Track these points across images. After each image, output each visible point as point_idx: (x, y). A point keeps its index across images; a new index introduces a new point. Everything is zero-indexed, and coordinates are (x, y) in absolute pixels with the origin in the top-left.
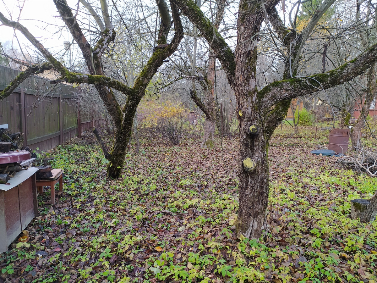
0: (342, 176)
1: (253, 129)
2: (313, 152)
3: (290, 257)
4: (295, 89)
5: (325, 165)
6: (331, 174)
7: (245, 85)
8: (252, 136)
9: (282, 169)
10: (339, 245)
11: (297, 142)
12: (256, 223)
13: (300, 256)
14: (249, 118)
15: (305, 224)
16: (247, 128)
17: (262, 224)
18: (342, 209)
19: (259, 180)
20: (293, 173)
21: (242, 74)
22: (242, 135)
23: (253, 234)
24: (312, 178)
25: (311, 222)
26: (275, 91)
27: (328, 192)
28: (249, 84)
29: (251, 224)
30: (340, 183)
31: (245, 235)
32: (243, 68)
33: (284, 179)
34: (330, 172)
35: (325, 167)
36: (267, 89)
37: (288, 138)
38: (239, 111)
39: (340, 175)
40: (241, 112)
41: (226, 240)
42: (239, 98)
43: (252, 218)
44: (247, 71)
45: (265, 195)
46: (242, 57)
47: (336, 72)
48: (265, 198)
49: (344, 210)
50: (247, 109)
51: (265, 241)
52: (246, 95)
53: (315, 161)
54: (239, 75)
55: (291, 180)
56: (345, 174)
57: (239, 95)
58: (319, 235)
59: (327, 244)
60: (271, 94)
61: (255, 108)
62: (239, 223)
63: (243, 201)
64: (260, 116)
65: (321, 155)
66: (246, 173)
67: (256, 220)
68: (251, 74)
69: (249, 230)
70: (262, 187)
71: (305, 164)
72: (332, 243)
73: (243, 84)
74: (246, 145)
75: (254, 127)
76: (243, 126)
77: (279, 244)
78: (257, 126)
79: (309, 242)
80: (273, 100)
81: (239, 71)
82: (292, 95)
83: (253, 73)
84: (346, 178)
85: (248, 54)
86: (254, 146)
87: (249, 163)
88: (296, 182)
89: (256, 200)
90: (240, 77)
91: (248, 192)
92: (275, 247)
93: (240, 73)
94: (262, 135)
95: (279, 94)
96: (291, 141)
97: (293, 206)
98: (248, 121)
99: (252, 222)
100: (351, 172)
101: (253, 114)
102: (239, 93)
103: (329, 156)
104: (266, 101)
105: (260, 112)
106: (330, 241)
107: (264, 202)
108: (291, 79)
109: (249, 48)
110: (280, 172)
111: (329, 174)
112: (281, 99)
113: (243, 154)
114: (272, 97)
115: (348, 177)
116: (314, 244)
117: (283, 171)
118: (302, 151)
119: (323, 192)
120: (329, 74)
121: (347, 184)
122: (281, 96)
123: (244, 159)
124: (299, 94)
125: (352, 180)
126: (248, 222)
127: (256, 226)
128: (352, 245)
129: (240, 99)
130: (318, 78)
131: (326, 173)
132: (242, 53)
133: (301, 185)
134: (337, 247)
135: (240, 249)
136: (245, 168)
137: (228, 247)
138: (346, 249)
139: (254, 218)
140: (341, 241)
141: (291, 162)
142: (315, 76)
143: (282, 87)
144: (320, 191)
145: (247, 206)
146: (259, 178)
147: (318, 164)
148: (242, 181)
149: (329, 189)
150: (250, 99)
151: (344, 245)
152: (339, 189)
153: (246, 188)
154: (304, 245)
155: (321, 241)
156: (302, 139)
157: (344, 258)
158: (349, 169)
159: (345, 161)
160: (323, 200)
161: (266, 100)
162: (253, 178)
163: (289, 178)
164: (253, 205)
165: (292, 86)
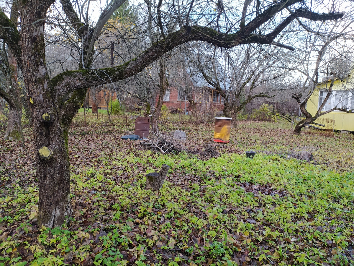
0: (143, 156)
1: (46, 117)
2: (123, 137)
3: (91, 235)
4: (87, 79)
5: (132, 147)
6: (135, 155)
7: (34, 71)
8: (47, 125)
9: (94, 155)
10: (135, 214)
11: (110, 130)
12: (58, 210)
13: (100, 232)
14: (41, 106)
15: (108, 202)
16: (40, 116)
17: (65, 210)
18: (140, 183)
19: (58, 168)
20: (104, 158)
21: (29, 59)
22: (35, 124)
23: (56, 223)
24: (120, 161)
25: (114, 199)
26: (68, 80)
27: (132, 171)
28: (38, 71)
29: (53, 213)
30: (141, 162)
31: (48, 225)
32: (30, 53)
33: (96, 163)
34: (135, 154)
35: (131, 149)
36: (59, 77)
37: (103, 126)
38: (29, 98)
39: (142, 155)
40: (32, 99)
41: (25, 235)
42: (28, 84)
43: (53, 207)
44: (35, 56)
45: (65, 182)
46: (27, 42)
47: (122, 67)
48: (66, 185)
49: (142, 184)
50: (38, 96)
51: (68, 226)
52: (36, 82)
53: (124, 145)
54: (26, 60)
55: (102, 164)
56: (146, 154)
57: (28, 81)
58: (119, 208)
59: (125, 215)
60: (64, 82)
61: (46, 96)
62: (41, 215)
63: (42, 192)
64: (53, 104)
65: (129, 139)
66: (43, 162)
67: (59, 208)
68: (40, 61)
69: (51, 219)
70: (61, 175)
71: (116, 148)
72: (130, 213)
73: (31, 70)
74: (41, 134)
75: (47, 115)
76: (35, 115)
77: (83, 225)
78: (50, 115)
79: (111, 217)
80: (67, 89)
81: (25, 55)
82: (85, 85)
83: (42, 60)
84: (146, 157)
85: (34, 39)
86: (49, 134)
87: (45, 152)
88: (106, 165)
89: (57, 188)
90: (27, 62)
91: (47, 181)
92: (78, 230)
93: (27, 58)
94: (57, 123)
95: (72, 83)
96: (105, 129)
97: (100, 187)
98: (40, 109)
99: (54, 211)
100: (150, 152)
101: (45, 102)
102: (28, 79)
103: (135, 140)
104: (59, 90)
105: (54, 100)
106: (128, 212)
107: (66, 188)
108: (83, 70)
109: (35, 34)
110: (92, 158)
111: (133, 155)
112: (75, 88)
113: (38, 144)
114: (66, 85)
115: (147, 156)
116: (114, 217)
117: (96, 157)
118: (114, 137)
119: (128, 171)
120: (116, 69)
121: (147, 162)
122: (74, 85)
123: (39, 149)
124: (92, 84)
125: (150, 159)
126: (49, 212)
127: (58, 213)
128: (144, 211)
129: (29, 86)
130: (107, 71)
131: (132, 154)
132: (27, 37)
133: (110, 167)
134: (133, 215)
135: (40, 241)
136: (42, 157)
137: (27, 243)
138: (139, 215)
139: (56, 206)
140: (137, 209)
141: (104, 147)
142: (105, 69)
143: (75, 76)
144: (125, 170)
145: (47, 196)
146: (58, 166)
147: (126, 148)
148: (39, 172)
149: (133, 167)
150: (40, 86)
151: (138, 213)
152: (141, 166)
153: (45, 178)
154: (105, 221)
155: (120, 214)
156: (115, 126)
157: (137, 224)
158: (149, 149)
159: (146, 143)
160: (127, 178)
161: (59, 88)
162: (51, 167)
163: (100, 162)
164: (54, 194)
165: (85, 77)
